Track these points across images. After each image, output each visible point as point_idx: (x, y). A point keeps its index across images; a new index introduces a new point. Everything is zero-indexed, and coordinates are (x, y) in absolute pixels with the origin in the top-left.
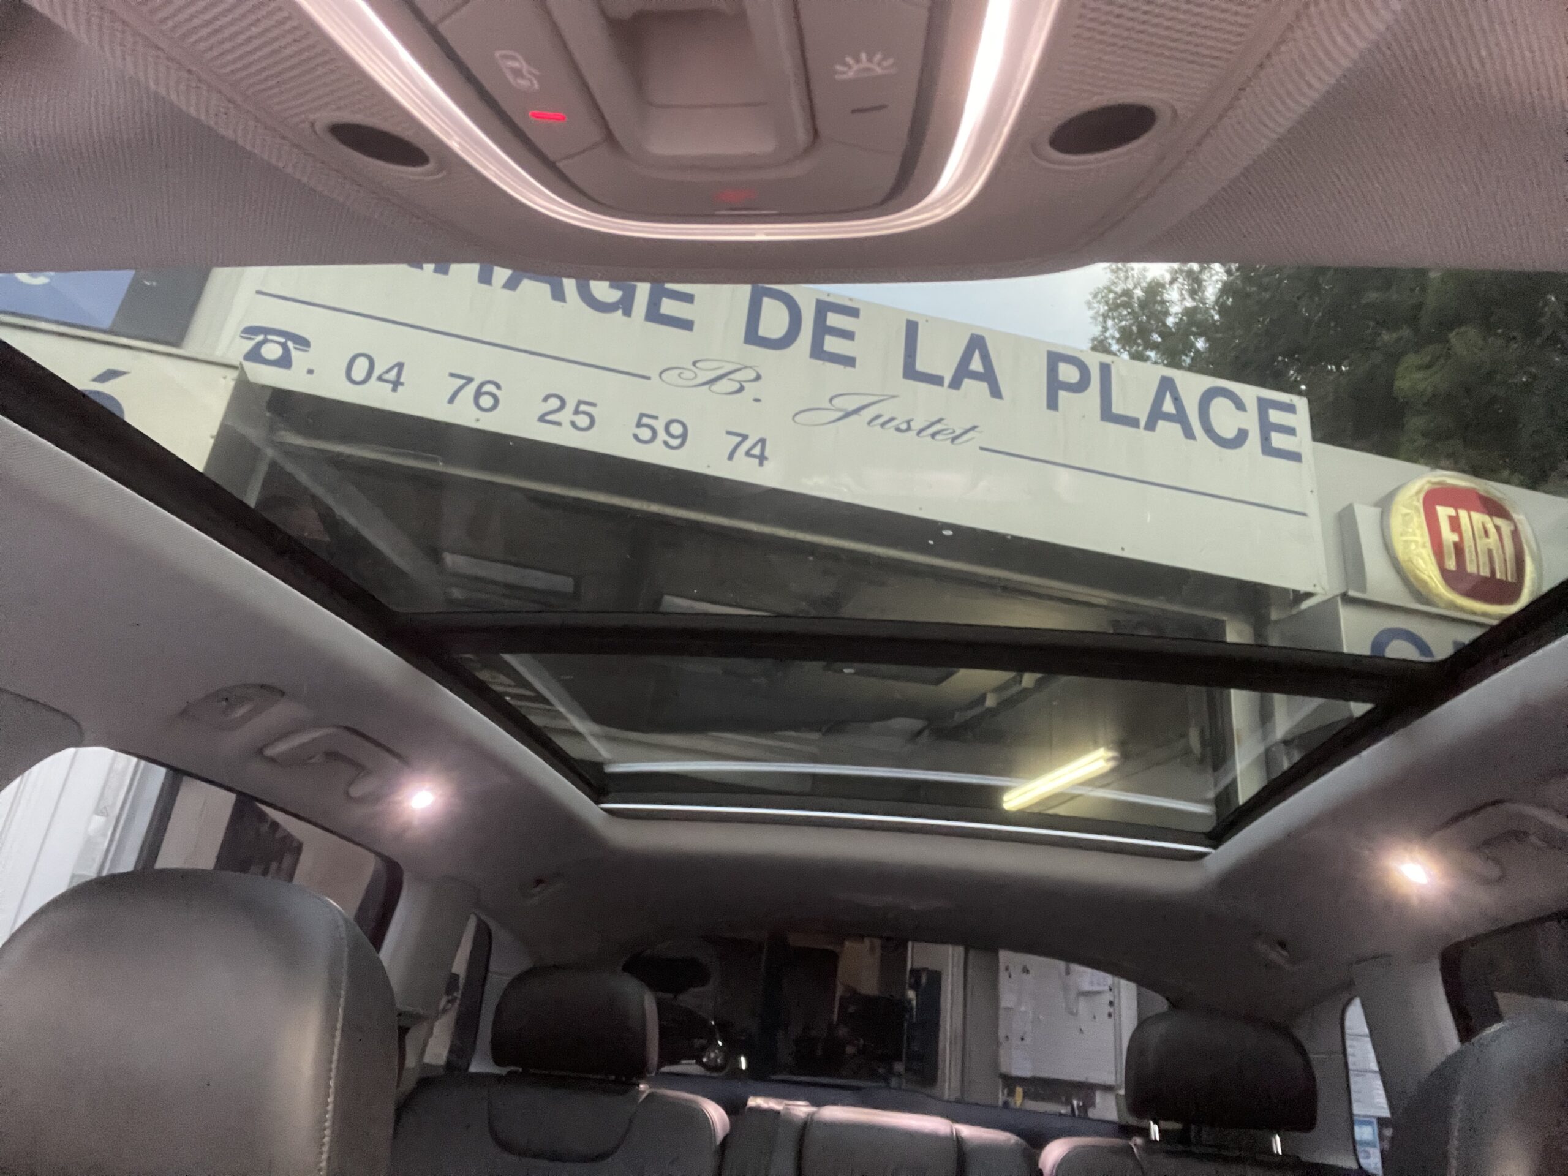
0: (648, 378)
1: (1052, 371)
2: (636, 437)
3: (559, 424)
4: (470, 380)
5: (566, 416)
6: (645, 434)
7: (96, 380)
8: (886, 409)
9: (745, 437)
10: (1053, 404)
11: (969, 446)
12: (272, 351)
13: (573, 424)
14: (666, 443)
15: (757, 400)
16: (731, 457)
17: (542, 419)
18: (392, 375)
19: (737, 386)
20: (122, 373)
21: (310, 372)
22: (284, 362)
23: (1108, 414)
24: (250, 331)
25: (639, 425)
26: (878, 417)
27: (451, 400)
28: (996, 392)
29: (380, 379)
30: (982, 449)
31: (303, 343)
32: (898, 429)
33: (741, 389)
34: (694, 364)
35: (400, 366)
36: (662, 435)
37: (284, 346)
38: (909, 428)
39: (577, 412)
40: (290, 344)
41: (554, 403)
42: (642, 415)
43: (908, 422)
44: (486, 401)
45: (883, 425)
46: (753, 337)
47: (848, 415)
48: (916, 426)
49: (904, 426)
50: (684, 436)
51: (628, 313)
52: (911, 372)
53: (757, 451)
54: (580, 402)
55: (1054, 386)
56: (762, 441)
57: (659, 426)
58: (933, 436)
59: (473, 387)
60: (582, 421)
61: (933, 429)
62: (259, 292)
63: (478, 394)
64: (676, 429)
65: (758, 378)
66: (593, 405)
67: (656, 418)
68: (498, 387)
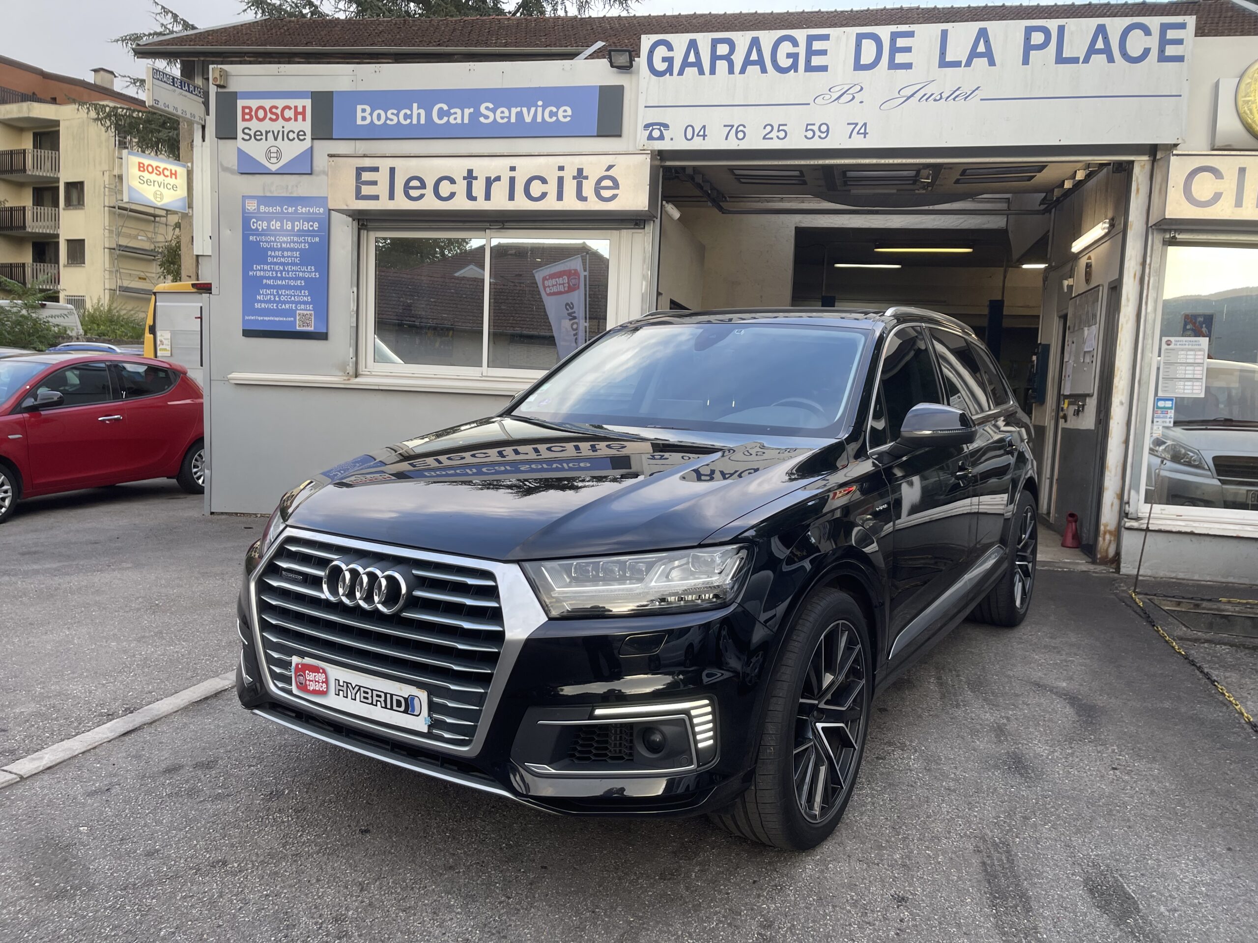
0: (809, 104)
1: (1027, 38)
2: (806, 136)
3: (772, 139)
4: (732, 126)
5: (773, 134)
6: (810, 134)
7: (606, 171)
8: (928, 90)
9: (857, 124)
10: (1026, 61)
11: (974, 100)
12: (656, 134)
13: (778, 137)
14: (820, 137)
15: (861, 102)
16: (850, 137)
17: (764, 138)
18: (701, 133)
19: (851, 97)
20: (614, 166)
21: (672, 139)
22: (661, 137)
23: (1060, 59)
24: (647, 126)
25: (807, 130)
26: (925, 95)
27: (726, 139)
28: (992, 63)
29: (698, 135)
30: (981, 100)
31: (666, 126)
32: (935, 100)
33: (854, 98)
34: (830, 90)
35: (704, 127)
36: (818, 133)
37: (660, 129)
38: (941, 98)
39: (779, 131)
40: (662, 128)
41: (769, 128)
42: (808, 125)
43: (941, 94)
44: (741, 135)
45: (927, 100)
46: (858, 66)
47: (909, 98)
48: (944, 96)
49: (938, 98)
50: (828, 131)
51: (796, 71)
52: (944, 63)
53: (862, 131)
54: (780, 125)
55: (1028, 47)
56: (865, 124)
57: (816, 128)
58: (954, 99)
59: (734, 129)
60: (782, 134)
61: (954, 96)
62: (646, 107)
63: (737, 132)
64: (824, 128)
65: (862, 89)
66: (786, 125)
67: (814, 124)
68: (744, 127)
